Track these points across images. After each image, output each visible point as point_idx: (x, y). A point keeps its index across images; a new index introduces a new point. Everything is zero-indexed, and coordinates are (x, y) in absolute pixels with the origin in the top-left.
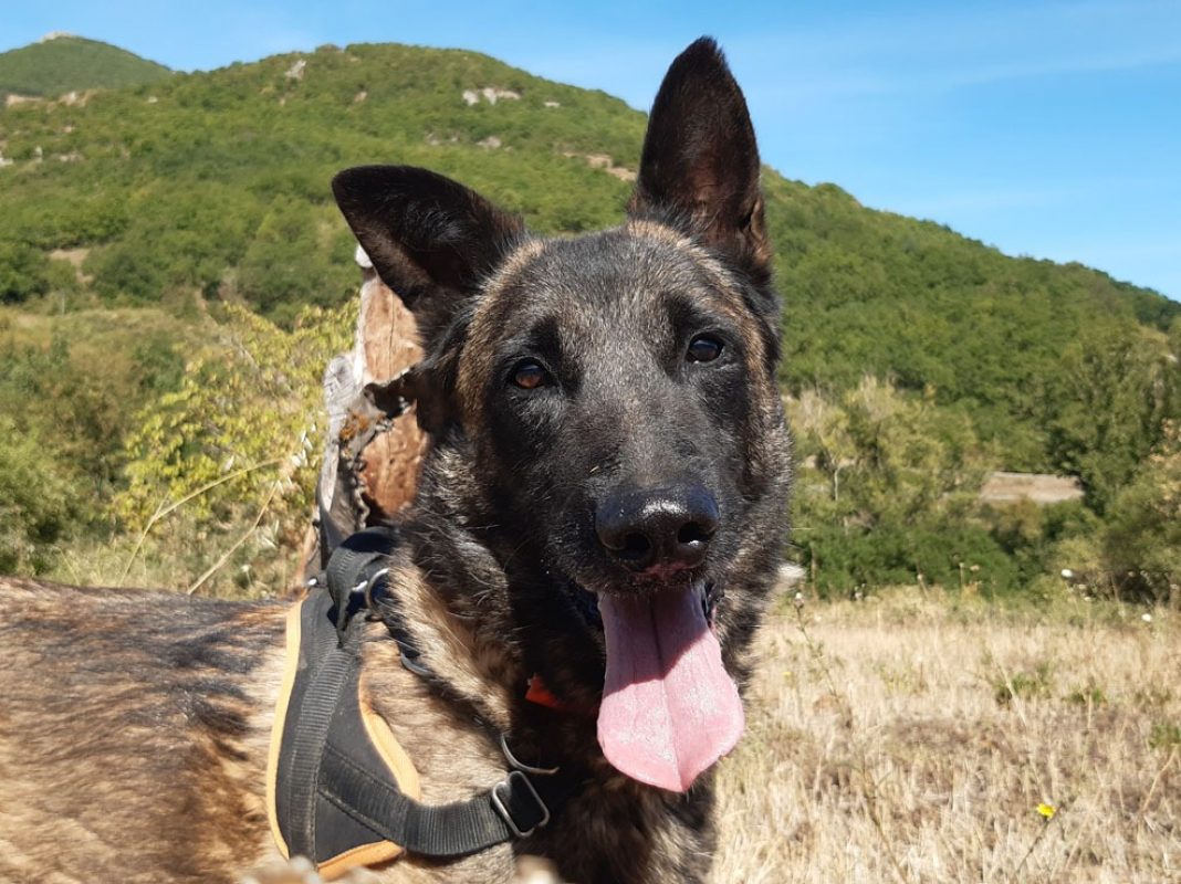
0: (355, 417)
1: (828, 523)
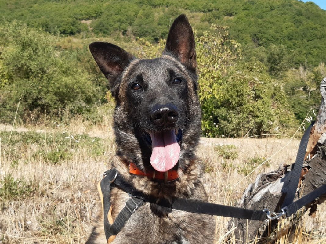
1: (305, 108)
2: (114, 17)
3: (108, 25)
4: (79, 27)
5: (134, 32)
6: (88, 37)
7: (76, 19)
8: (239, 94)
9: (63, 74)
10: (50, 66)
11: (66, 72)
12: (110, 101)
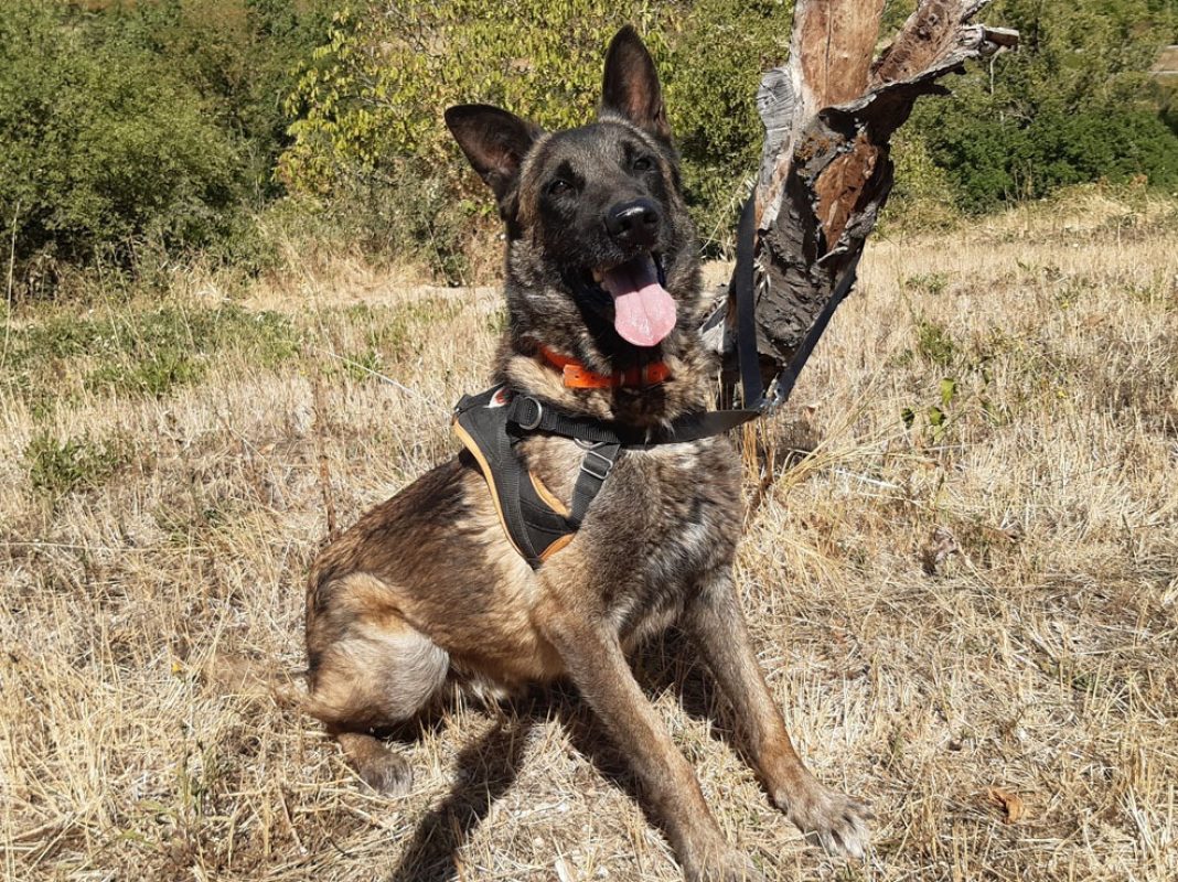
1: (983, 119)
8: (732, 104)
9: (112, 113)
10: (60, 88)
11: (121, 106)
12: (293, 189)
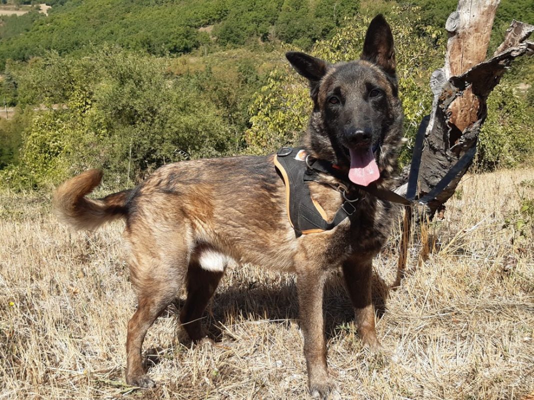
0: (445, 91)
2: (246, 14)
3: (239, 29)
4: (196, 39)
5: (280, 34)
6: (211, 52)
7: (191, 26)
9: (181, 112)
10: (161, 103)
11: (184, 109)
12: (251, 145)
